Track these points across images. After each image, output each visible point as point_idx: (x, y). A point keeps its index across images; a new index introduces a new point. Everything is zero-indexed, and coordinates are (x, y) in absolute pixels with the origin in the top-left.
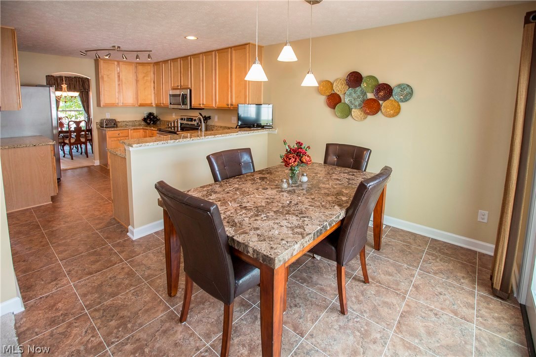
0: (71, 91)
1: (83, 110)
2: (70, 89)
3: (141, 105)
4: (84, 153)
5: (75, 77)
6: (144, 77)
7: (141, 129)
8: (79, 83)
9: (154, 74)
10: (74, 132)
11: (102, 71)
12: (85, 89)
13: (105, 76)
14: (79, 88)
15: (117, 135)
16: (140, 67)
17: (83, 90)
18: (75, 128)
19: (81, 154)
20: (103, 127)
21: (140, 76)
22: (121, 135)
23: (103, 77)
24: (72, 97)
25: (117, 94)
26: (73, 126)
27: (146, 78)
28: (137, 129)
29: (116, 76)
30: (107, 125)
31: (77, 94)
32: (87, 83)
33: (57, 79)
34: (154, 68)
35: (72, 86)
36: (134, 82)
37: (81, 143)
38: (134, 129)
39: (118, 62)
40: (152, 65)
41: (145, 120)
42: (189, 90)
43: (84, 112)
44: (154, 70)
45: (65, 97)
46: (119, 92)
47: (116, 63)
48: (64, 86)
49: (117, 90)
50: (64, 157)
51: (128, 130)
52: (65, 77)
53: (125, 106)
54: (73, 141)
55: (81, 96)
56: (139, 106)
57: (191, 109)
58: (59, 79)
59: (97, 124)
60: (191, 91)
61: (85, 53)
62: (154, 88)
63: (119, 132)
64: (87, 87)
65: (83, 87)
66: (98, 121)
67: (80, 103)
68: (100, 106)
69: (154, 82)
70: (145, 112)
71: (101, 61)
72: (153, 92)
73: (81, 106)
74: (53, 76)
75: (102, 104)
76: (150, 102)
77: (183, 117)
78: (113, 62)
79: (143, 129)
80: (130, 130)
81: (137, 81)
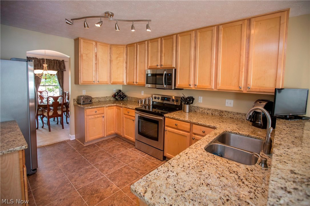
0: (50, 70)
1: (59, 85)
2: (49, 68)
3: (114, 83)
4: (59, 123)
5: (54, 60)
6: (117, 58)
7: (114, 106)
8: (57, 65)
9: (127, 55)
10: (52, 106)
11: (82, 50)
12: (61, 69)
13: (84, 55)
14: (57, 68)
15: (94, 113)
16: (114, 49)
17: (59, 70)
18: (53, 103)
19: (57, 123)
20: (80, 104)
21: (114, 57)
22: (98, 112)
23: (82, 56)
24: (51, 75)
25: (94, 72)
26: (51, 101)
27: (119, 58)
28: (111, 106)
29: (94, 56)
30: (84, 102)
31: (55, 72)
32: (63, 64)
33: (40, 61)
34: (127, 50)
35: (51, 67)
36: (109, 62)
37: (58, 115)
38: (109, 106)
39: (96, 43)
40: (125, 47)
41: (114, 96)
42: (174, 70)
43: (59, 87)
44: (127, 52)
45: (46, 75)
46: (96, 70)
47: (94, 43)
48: (45, 65)
49: (94, 69)
50: (43, 127)
51: (104, 107)
52: (47, 60)
53: (100, 84)
54: (51, 114)
55: (58, 74)
56: (112, 84)
57: (175, 89)
58: (41, 61)
59: (74, 101)
60: (175, 70)
61: (72, 21)
62: (126, 68)
63: (95, 110)
64: (62, 67)
65: (60, 68)
66: (76, 98)
67: (57, 79)
68: (78, 84)
69: (126, 63)
70: (114, 89)
71: (81, 40)
72: (125, 71)
73: (58, 82)
74: (37, 59)
75: (81, 81)
76: (121, 81)
77: (157, 96)
78: (92, 42)
79: (116, 106)
80: (105, 107)
81: (111, 61)
